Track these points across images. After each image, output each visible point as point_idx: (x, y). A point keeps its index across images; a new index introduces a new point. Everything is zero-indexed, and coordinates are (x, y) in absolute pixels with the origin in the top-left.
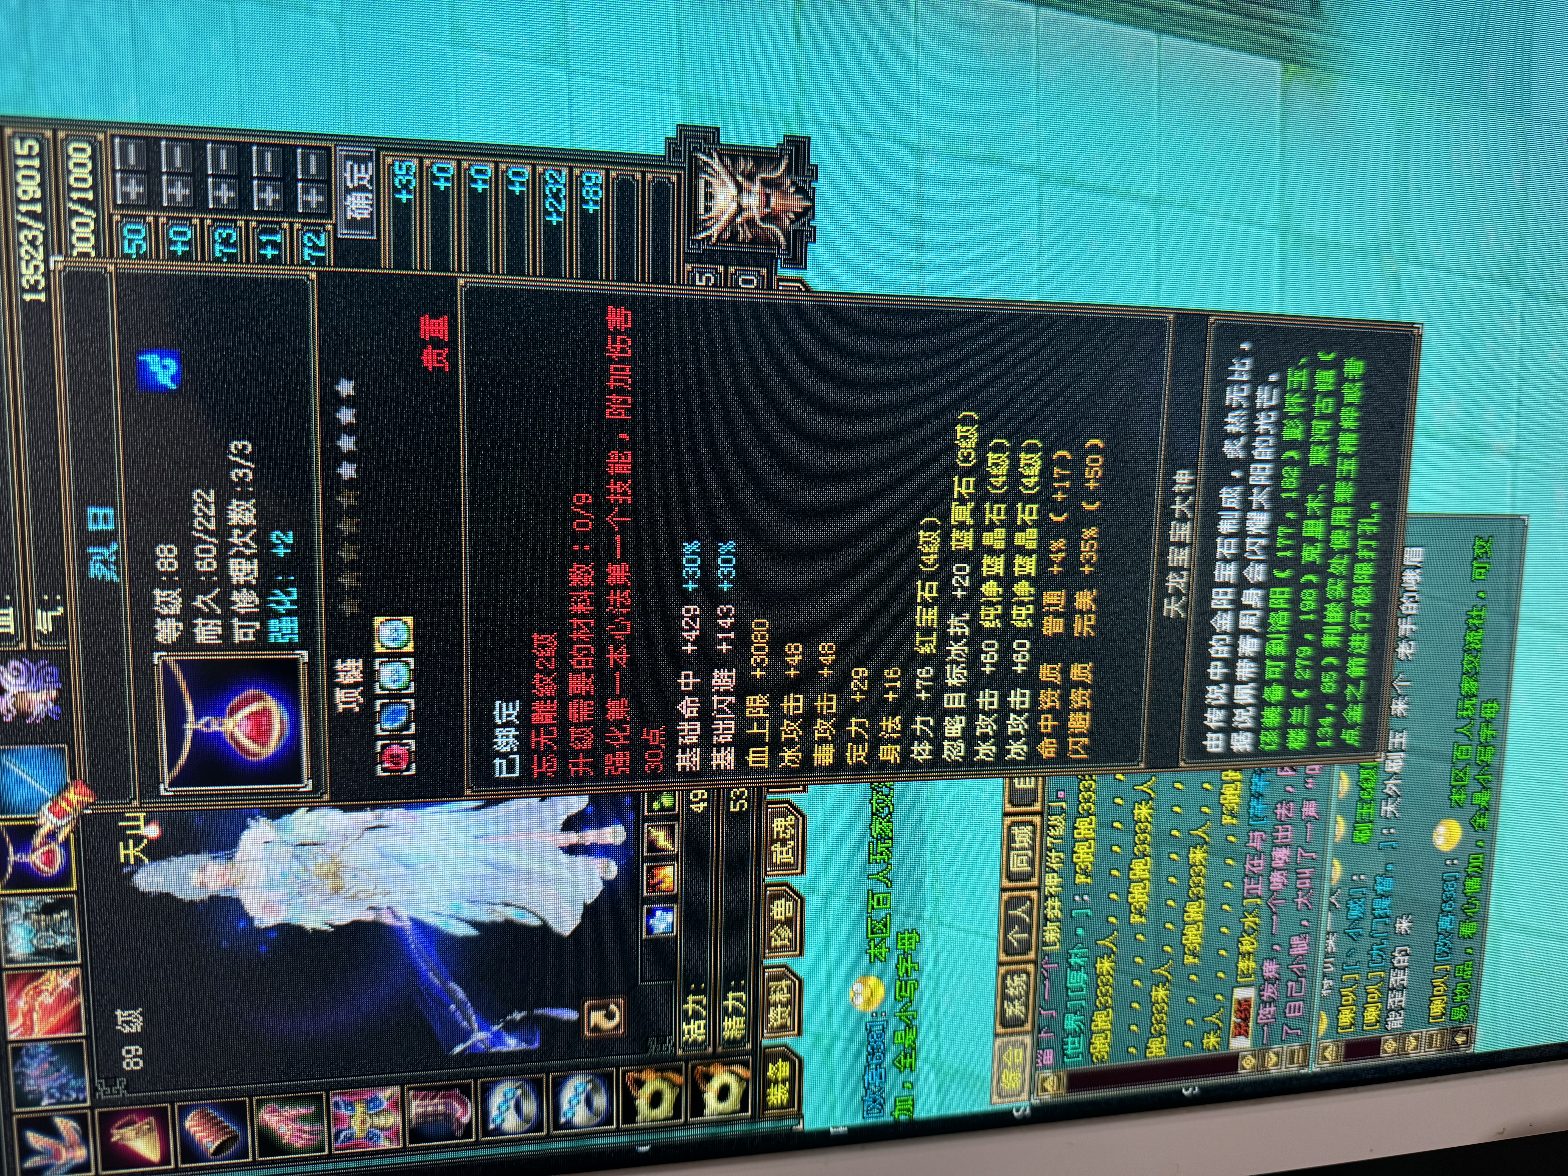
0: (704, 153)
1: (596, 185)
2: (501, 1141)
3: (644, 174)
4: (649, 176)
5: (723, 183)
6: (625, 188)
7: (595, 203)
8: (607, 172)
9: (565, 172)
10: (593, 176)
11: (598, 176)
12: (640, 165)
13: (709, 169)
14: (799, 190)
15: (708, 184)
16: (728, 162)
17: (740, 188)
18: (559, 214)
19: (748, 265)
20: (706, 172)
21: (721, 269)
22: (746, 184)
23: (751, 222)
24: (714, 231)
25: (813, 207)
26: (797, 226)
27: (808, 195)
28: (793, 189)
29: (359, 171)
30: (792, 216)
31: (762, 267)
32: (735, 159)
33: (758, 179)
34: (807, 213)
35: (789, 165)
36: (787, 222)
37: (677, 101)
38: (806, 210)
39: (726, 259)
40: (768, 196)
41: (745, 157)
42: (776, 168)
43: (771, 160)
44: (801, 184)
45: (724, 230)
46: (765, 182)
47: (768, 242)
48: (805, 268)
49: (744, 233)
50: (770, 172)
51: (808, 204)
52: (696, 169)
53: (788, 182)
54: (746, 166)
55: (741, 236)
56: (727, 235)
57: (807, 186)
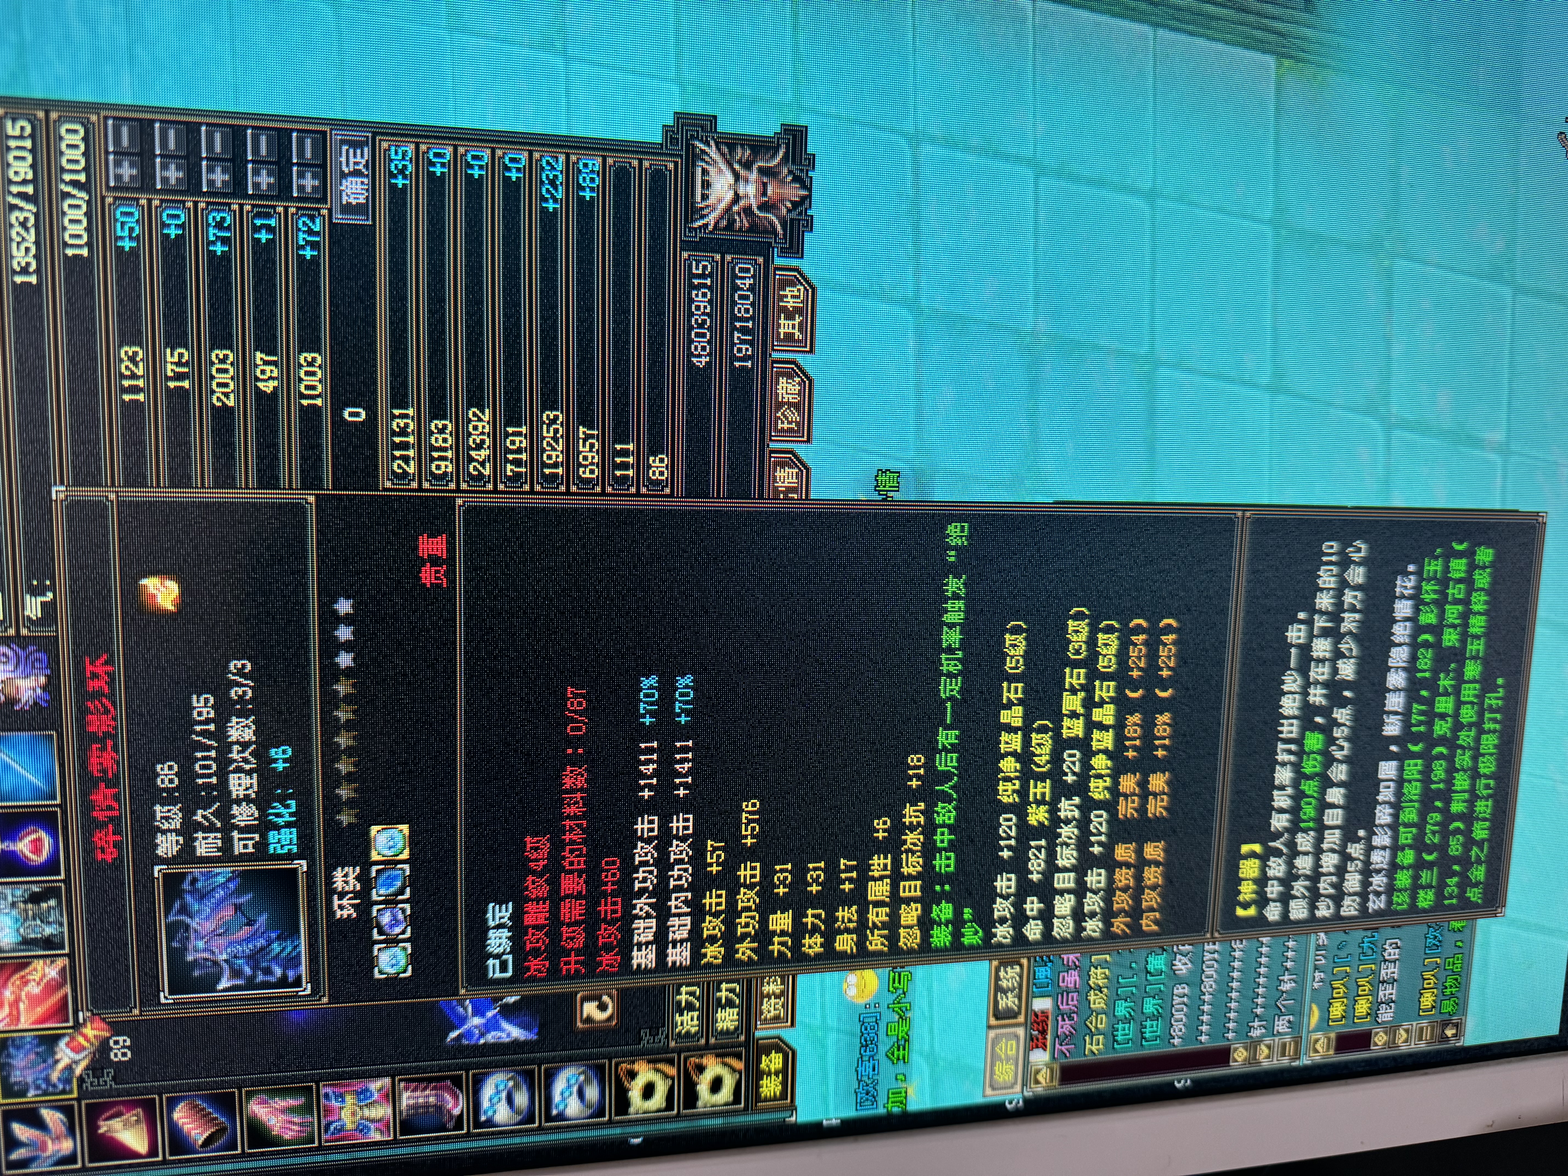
0: (701, 141)
1: (592, 172)
2: (493, 1133)
3: (640, 161)
4: (646, 164)
5: (721, 171)
6: (622, 176)
7: (592, 189)
8: (604, 158)
9: (562, 158)
10: (590, 163)
11: (595, 163)
12: (637, 152)
13: (707, 158)
14: (796, 179)
15: (705, 172)
16: (726, 150)
17: (737, 177)
18: (555, 200)
19: (745, 254)
20: (703, 160)
21: (718, 257)
22: (742, 172)
23: (748, 210)
24: (711, 219)
25: (810, 196)
26: (794, 215)
27: (805, 183)
28: (790, 178)
29: (355, 156)
30: (789, 205)
31: (760, 255)
32: (732, 147)
33: (755, 167)
34: (804, 202)
35: (786, 154)
36: (784, 211)
37: (675, 89)
38: (803, 199)
39: (723, 247)
40: (765, 185)
41: (742, 146)
42: (773, 156)
43: (768, 149)
44: (798, 173)
45: (721, 218)
46: (761, 171)
47: (766, 231)
48: (802, 257)
49: (741, 221)
50: (767, 161)
51: (805, 193)
52: (692, 157)
53: (785, 171)
54: (743, 154)
55: (738, 224)
56: (724, 223)
57: (803, 175)
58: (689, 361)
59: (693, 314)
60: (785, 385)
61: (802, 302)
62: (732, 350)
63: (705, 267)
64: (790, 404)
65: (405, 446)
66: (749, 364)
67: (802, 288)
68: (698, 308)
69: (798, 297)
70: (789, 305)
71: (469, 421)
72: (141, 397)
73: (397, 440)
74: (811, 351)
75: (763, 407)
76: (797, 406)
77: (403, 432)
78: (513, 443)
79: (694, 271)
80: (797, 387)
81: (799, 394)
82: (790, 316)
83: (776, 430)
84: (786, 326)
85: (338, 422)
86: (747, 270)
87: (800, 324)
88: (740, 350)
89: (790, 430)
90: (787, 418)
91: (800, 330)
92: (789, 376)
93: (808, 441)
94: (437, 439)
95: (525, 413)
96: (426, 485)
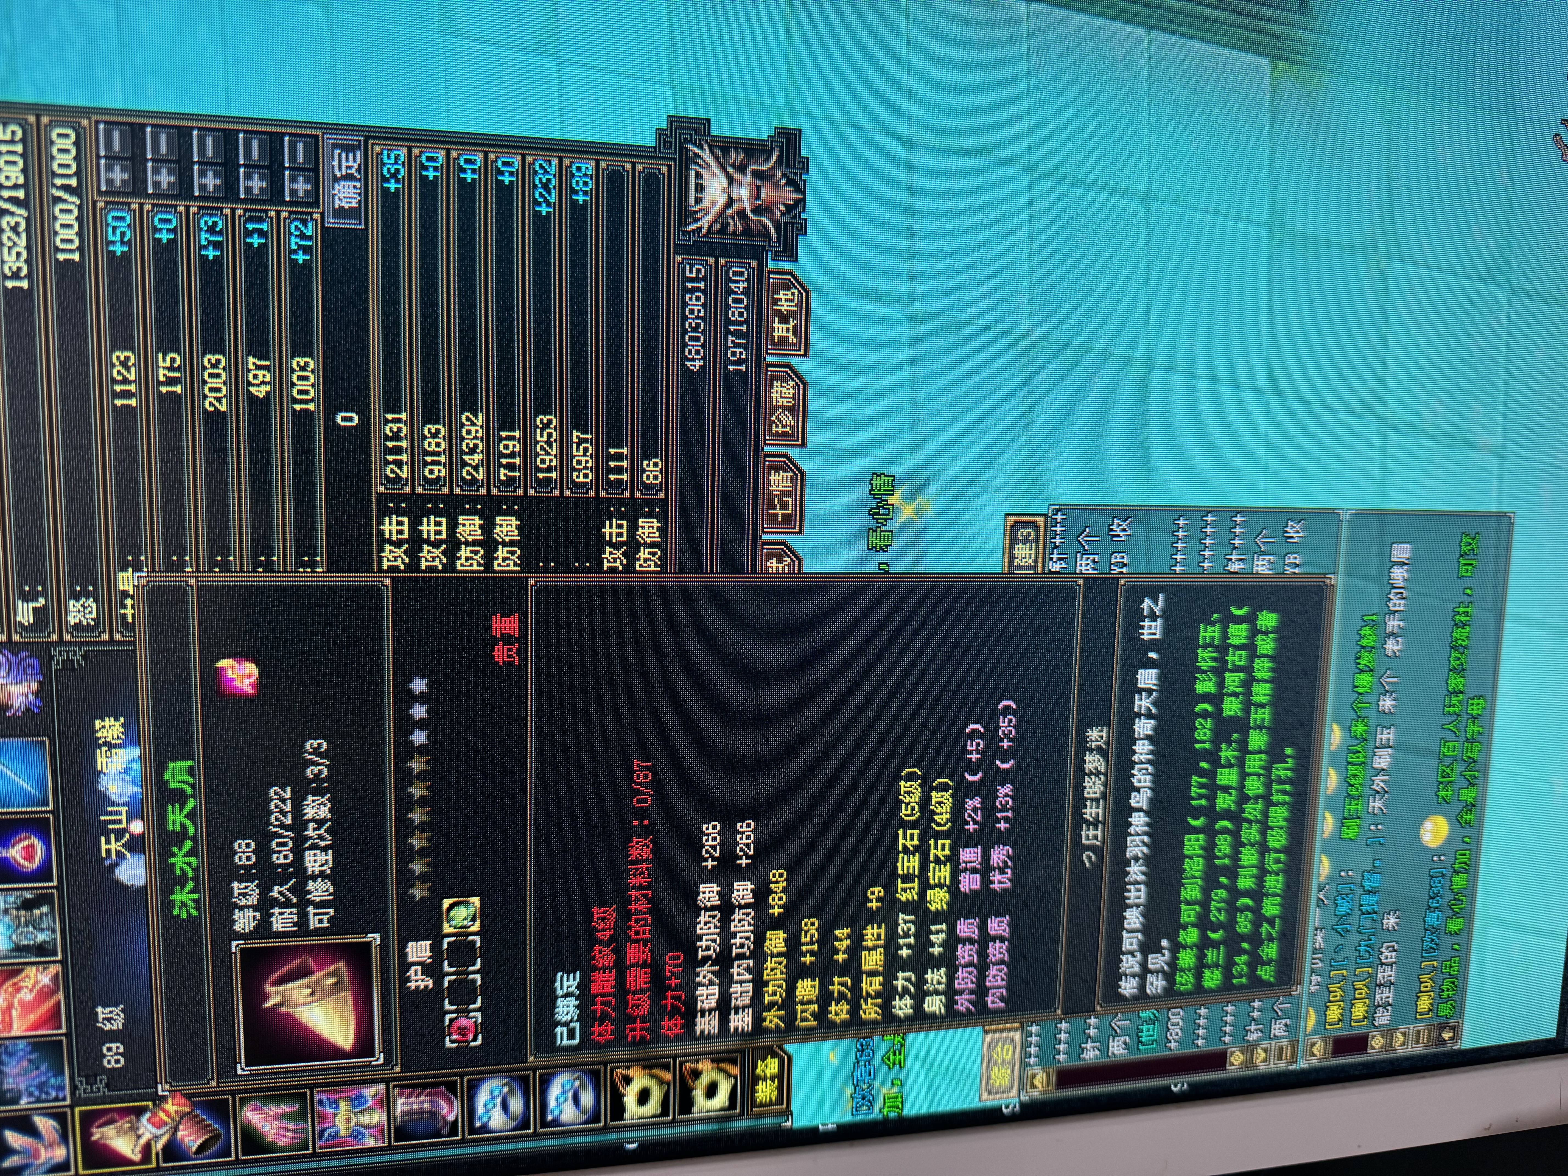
0: (695, 144)
1: (586, 175)
2: (489, 1139)
3: (634, 165)
4: (640, 167)
5: (714, 174)
6: (615, 180)
7: (585, 193)
8: (598, 162)
9: (555, 162)
10: (583, 166)
11: (589, 167)
12: (631, 156)
13: (700, 162)
14: (790, 182)
15: (698, 176)
16: (719, 154)
17: (730, 180)
18: (548, 204)
19: (739, 257)
20: (697, 163)
21: (712, 261)
22: (736, 176)
23: (741, 214)
24: (705, 223)
25: (803, 200)
26: (787, 219)
27: (799, 187)
28: (784, 181)
29: (347, 160)
30: (783, 208)
31: (753, 259)
32: (726, 150)
33: (749, 170)
34: (798, 206)
35: (780, 157)
36: (778, 214)
37: (666, 92)
38: (797, 202)
39: (716, 250)
40: (759, 188)
41: (736, 149)
42: (767, 160)
43: (762, 152)
44: (791, 176)
45: (715, 221)
46: (755, 174)
47: (759, 235)
48: (796, 261)
49: (735, 224)
50: (761, 164)
51: (798, 196)
52: (686, 161)
53: (779, 174)
54: (737, 157)
55: (731, 228)
56: (718, 226)
57: (797, 179)
58: (683, 365)
59: (686, 318)
60: (779, 389)
61: (796, 305)
62: (726, 354)
63: (698, 271)
64: (785, 408)
65: (398, 451)
66: (743, 368)
67: (796, 291)
68: (692, 312)
69: (792, 300)
70: (783, 309)
71: (463, 425)
72: (133, 402)
73: (390, 444)
74: (806, 355)
75: (757, 411)
76: (791, 410)
77: (396, 437)
78: (506, 447)
79: (688, 274)
80: (792, 391)
81: (793, 398)
82: (784, 320)
83: (771, 434)
84: (780, 330)
85: (331, 426)
86: (741, 274)
87: (795, 327)
88: (734, 354)
89: (785, 434)
90: (781, 422)
91: (794, 334)
92: (784, 380)
93: (803, 445)
94: (430, 443)
95: (519, 416)
96: (419, 490)
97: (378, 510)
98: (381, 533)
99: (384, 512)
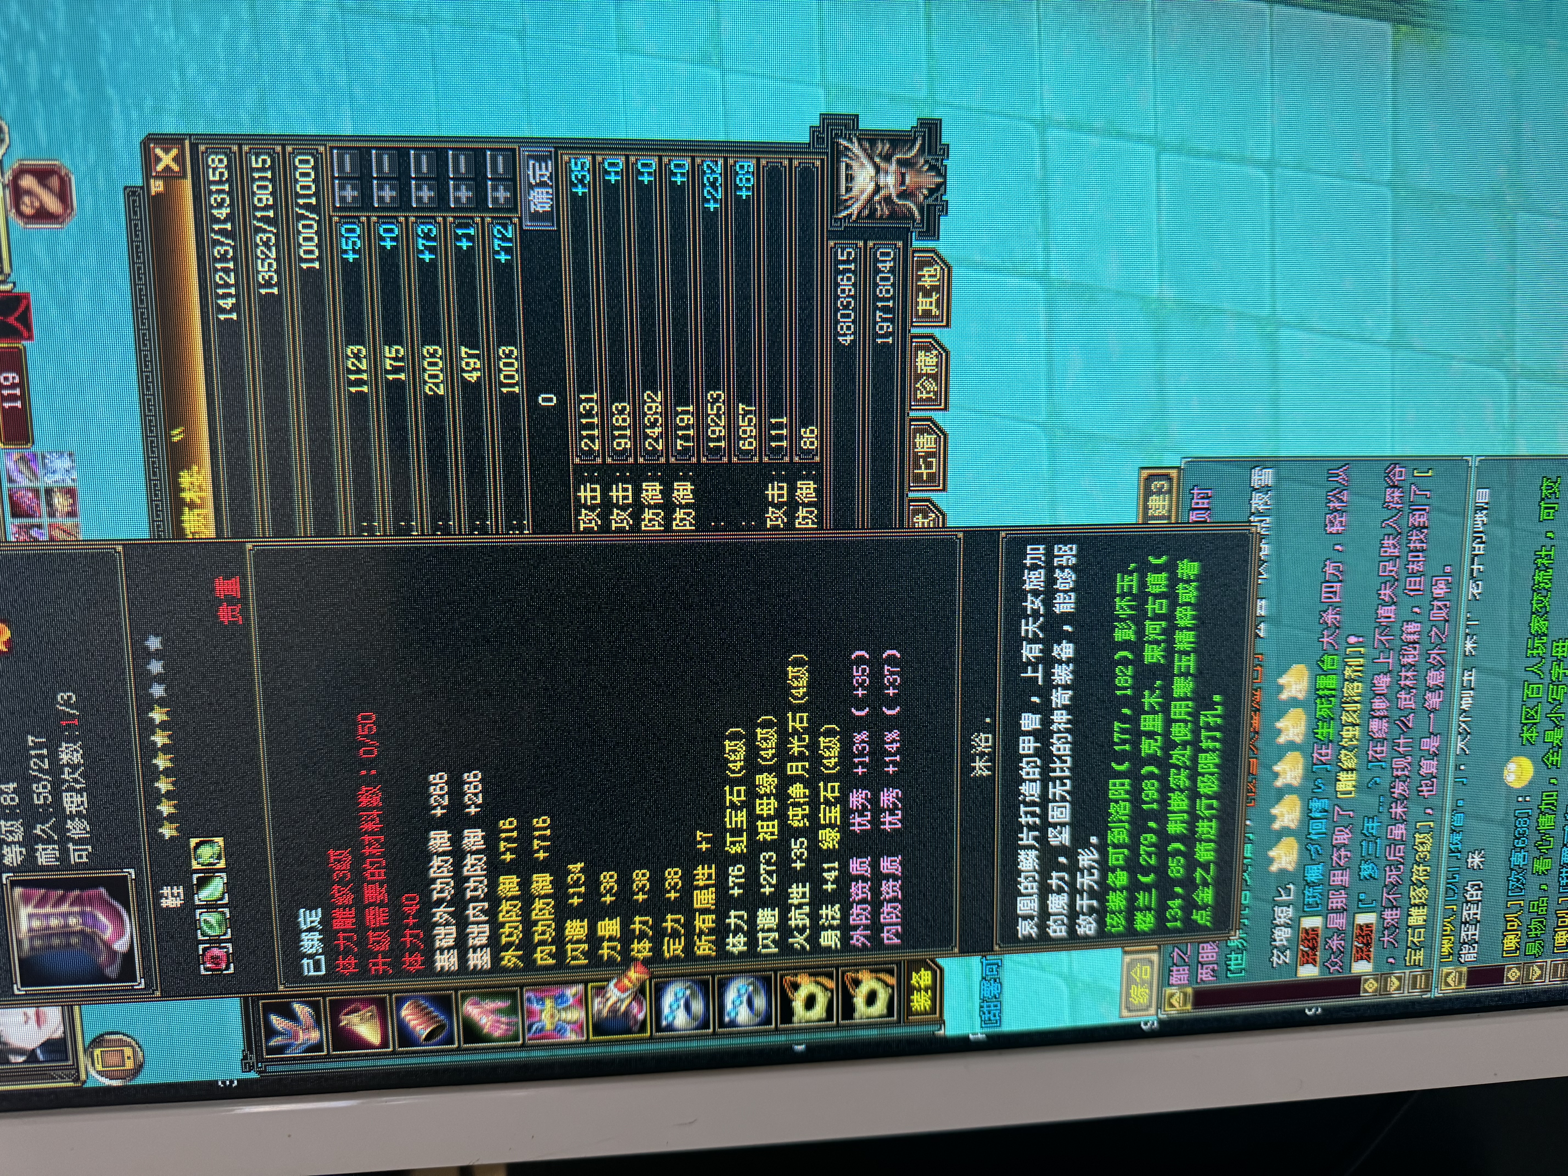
0: (845, 138)
1: (748, 173)
2: (673, 1037)
3: (790, 160)
4: (796, 163)
5: (862, 165)
6: (774, 174)
7: (748, 189)
8: (758, 160)
9: (721, 162)
10: (746, 165)
11: (750, 165)
12: (787, 153)
13: (849, 153)
14: (932, 168)
15: (848, 167)
16: (867, 145)
17: (877, 169)
18: (716, 200)
19: (886, 239)
20: (847, 156)
21: (861, 244)
22: (883, 165)
23: (888, 199)
24: (855, 209)
25: (944, 183)
26: (930, 201)
27: (940, 172)
28: (926, 167)
29: (540, 169)
30: (926, 192)
31: (899, 240)
32: (873, 142)
33: (894, 159)
34: (939, 189)
35: (923, 145)
36: (921, 198)
37: (821, 92)
38: (939, 186)
39: (865, 234)
40: (903, 175)
41: (882, 140)
42: (911, 148)
43: (906, 142)
44: (933, 162)
45: (864, 207)
46: (900, 162)
47: (905, 217)
48: (939, 239)
49: (882, 210)
50: (905, 153)
51: (940, 180)
52: (837, 154)
53: (922, 161)
54: (883, 148)
55: (879, 213)
56: (867, 212)
57: (938, 164)
58: (836, 340)
59: (839, 297)
60: (923, 358)
61: (938, 280)
62: (874, 328)
63: (849, 254)
64: (928, 376)
65: (590, 427)
66: (890, 340)
67: (938, 268)
68: (843, 291)
69: (934, 276)
70: (926, 284)
71: (645, 402)
72: (365, 389)
73: (584, 421)
74: (948, 326)
75: (903, 379)
76: (934, 377)
77: (589, 414)
78: (682, 420)
79: (839, 258)
80: (935, 359)
81: (936, 366)
82: (927, 294)
83: (916, 400)
84: (923, 304)
85: (533, 406)
86: (888, 254)
87: (937, 301)
88: (881, 328)
89: (929, 399)
90: (925, 389)
91: (937, 306)
92: (928, 349)
93: (945, 408)
94: (617, 420)
95: (692, 393)
96: (609, 460)
97: (575, 479)
98: (578, 499)
99: (581, 481)
